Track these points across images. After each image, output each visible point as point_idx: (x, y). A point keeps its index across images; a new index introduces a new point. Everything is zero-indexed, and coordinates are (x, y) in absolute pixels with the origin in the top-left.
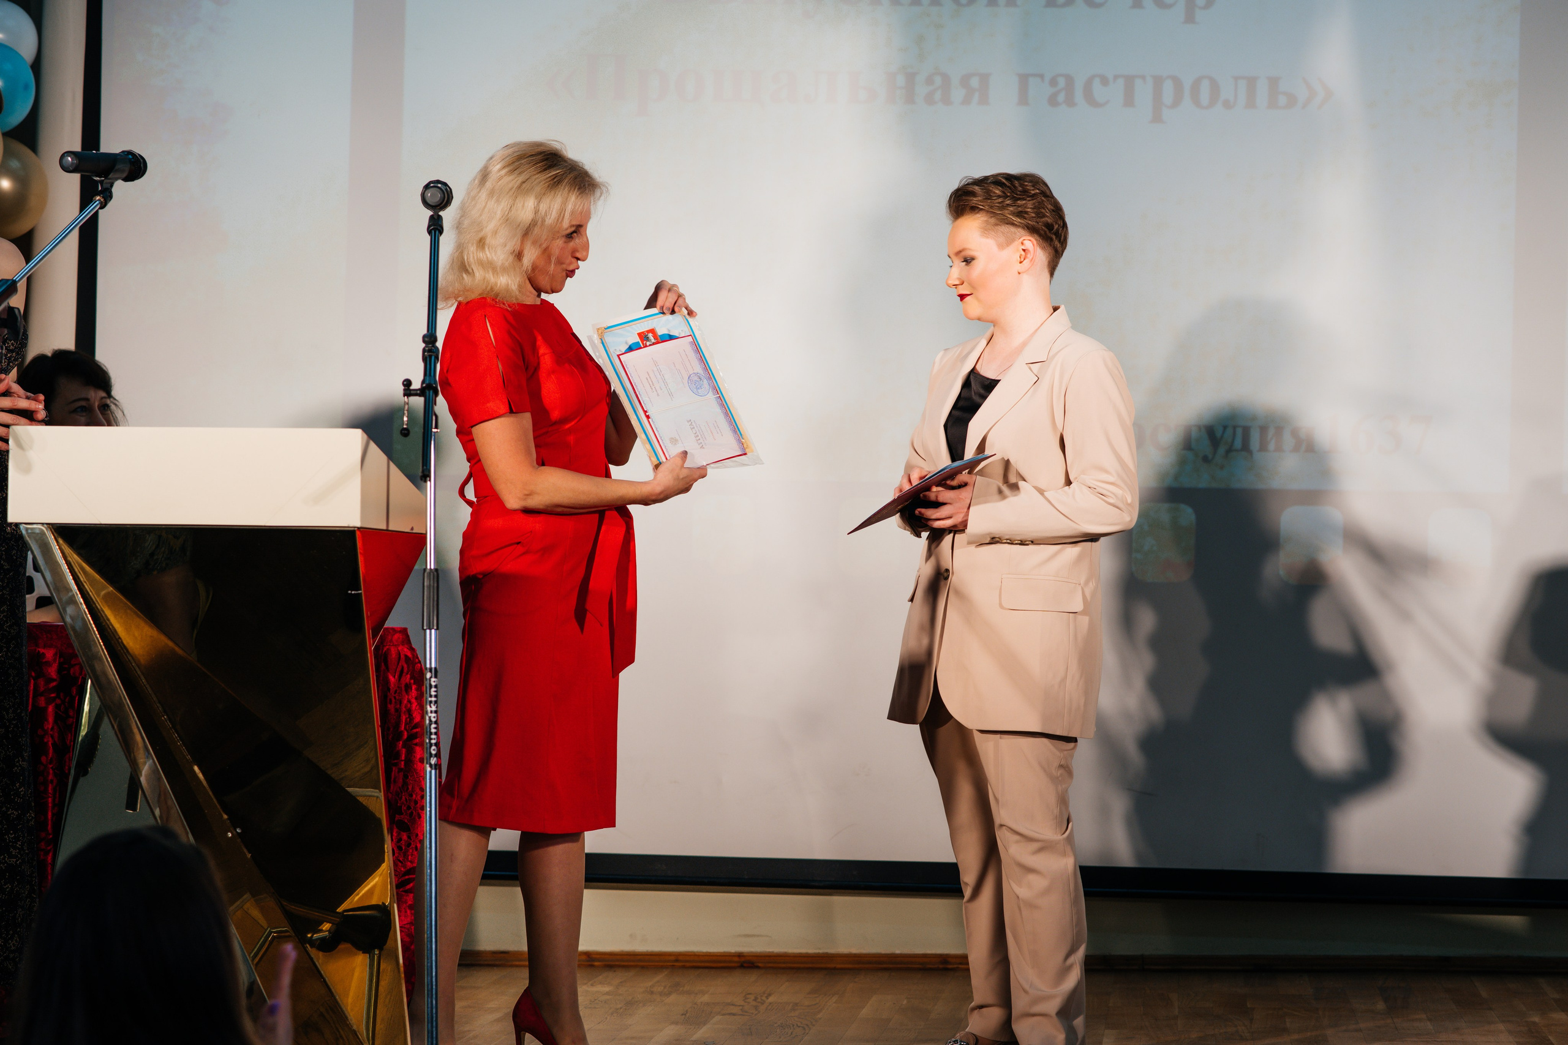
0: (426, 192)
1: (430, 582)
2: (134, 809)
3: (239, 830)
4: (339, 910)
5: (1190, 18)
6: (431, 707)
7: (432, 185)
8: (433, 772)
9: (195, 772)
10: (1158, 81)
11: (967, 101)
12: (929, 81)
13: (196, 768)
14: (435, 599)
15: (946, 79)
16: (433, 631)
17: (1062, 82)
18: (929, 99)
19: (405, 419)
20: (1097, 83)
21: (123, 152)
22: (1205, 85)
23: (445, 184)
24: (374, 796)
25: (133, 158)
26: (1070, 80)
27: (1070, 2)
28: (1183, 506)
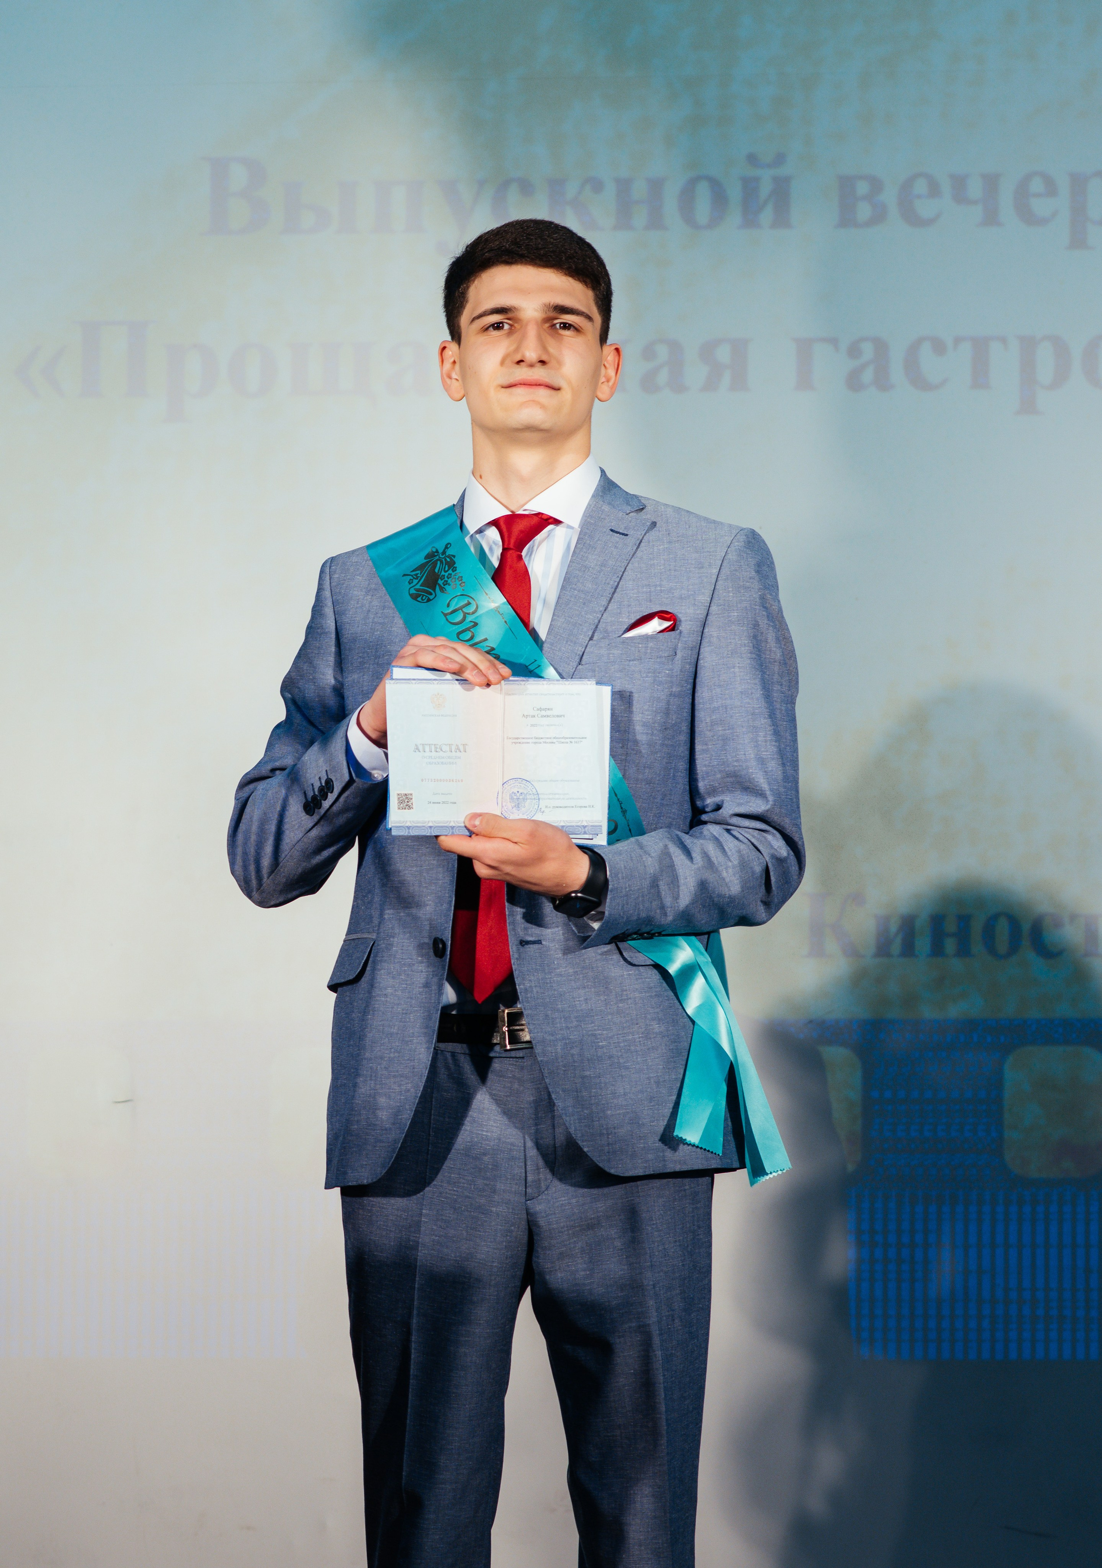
5: (1079, 241)
10: (1028, 344)
11: (710, 385)
15: (675, 347)
17: (868, 350)
20: (926, 350)
26: (881, 347)
27: (879, 217)
28: (1087, 1051)
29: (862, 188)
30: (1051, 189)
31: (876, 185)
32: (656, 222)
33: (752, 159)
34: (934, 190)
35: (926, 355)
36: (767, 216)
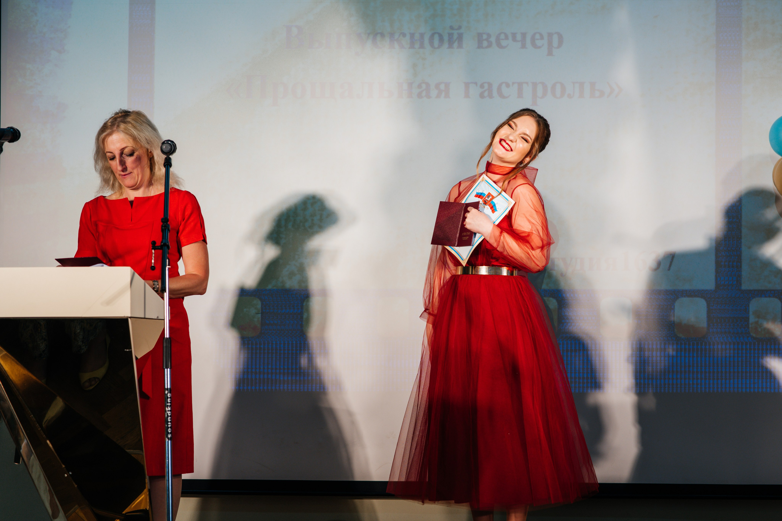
0: (163, 146)
1: (167, 344)
2: (19, 462)
3: (70, 473)
4: (124, 512)
5: (550, 53)
6: (168, 408)
7: (166, 142)
8: (170, 441)
9: (47, 443)
10: (535, 85)
11: (438, 96)
12: (419, 86)
13: (48, 442)
14: (169, 353)
15: (428, 85)
16: (169, 369)
17: (486, 86)
18: (419, 96)
19: (153, 261)
20: (504, 86)
21: (8, 127)
22: (558, 87)
23: (172, 142)
24: (141, 454)
25: (13, 131)
26: (490, 85)
27: (490, 45)
28: (551, 299)
29: (485, 37)
30: (542, 38)
31: (489, 35)
32: (422, 46)
33: (452, 28)
34: (507, 38)
35: (504, 88)
36: (456, 45)
